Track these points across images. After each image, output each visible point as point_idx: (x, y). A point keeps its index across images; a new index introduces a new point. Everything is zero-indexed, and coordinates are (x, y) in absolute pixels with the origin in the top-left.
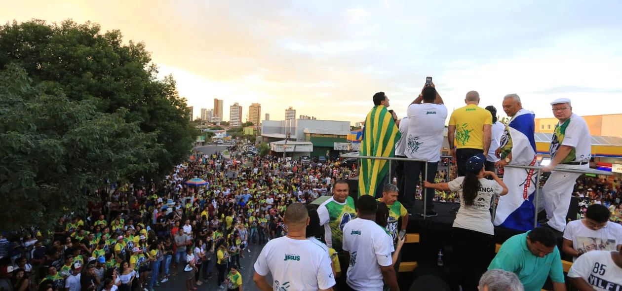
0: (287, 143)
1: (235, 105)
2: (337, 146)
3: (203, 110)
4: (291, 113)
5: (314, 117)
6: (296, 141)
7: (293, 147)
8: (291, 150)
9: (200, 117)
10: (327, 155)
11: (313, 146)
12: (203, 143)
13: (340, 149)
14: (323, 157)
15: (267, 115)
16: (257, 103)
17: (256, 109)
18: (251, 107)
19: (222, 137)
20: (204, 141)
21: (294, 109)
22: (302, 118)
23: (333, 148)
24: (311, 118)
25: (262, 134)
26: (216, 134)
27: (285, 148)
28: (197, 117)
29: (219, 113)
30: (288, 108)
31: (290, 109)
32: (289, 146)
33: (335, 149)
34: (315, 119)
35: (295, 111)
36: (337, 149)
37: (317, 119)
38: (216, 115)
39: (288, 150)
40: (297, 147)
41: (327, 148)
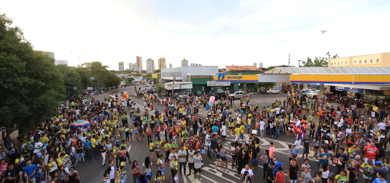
0: (174, 84)
1: (149, 59)
2: (209, 83)
3: (130, 64)
4: (185, 62)
5: (200, 64)
6: (182, 81)
7: (179, 86)
8: (178, 88)
9: (128, 68)
10: (203, 90)
11: (193, 85)
12: (125, 85)
13: (211, 85)
14: (200, 92)
15: (171, 65)
16: (163, 58)
17: (162, 61)
18: (159, 60)
19: (139, 80)
20: (125, 84)
21: (186, 60)
22: (193, 65)
23: (207, 85)
24: (198, 65)
25: (162, 78)
26: (134, 79)
27: (173, 87)
28: (127, 68)
29: (140, 65)
30: (183, 60)
31: (184, 60)
32: (176, 85)
33: (208, 86)
34: (201, 65)
35: (187, 61)
36: (210, 85)
37: (202, 66)
38: (138, 66)
39: (175, 88)
40: (181, 85)
41: (203, 85)
